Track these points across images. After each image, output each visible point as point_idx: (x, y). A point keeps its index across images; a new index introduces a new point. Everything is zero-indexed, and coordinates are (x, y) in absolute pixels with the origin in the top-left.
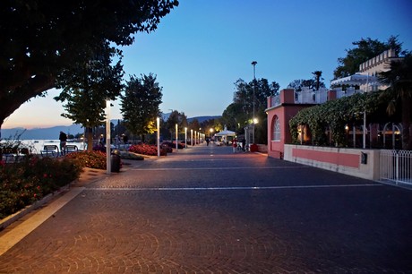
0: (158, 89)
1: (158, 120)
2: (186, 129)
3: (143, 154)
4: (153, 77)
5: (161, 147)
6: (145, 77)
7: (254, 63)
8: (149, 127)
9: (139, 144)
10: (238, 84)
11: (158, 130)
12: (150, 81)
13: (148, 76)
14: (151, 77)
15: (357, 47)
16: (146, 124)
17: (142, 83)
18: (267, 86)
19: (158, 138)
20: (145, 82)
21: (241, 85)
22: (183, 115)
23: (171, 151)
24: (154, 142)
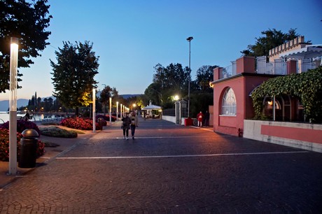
0: (94, 58)
1: (94, 90)
2: (117, 103)
3: (77, 128)
4: (90, 44)
5: (96, 121)
6: (81, 44)
7: (190, 39)
8: (84, 98)
9: (73, 117)
10: (157, 67)
11: (94, 102)
12: (85, 49)
13: (83, 43)
14: (87, 46)
15: (265, 36)
16: (80, 95)
17: (77, 52)
18: (182, 70)
19: (94, 110)
20: (80, 50)
21: (160, 69)
22: (115, 90)
23: (105, 124)
24: (88, 115)
